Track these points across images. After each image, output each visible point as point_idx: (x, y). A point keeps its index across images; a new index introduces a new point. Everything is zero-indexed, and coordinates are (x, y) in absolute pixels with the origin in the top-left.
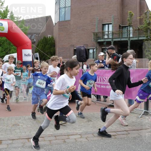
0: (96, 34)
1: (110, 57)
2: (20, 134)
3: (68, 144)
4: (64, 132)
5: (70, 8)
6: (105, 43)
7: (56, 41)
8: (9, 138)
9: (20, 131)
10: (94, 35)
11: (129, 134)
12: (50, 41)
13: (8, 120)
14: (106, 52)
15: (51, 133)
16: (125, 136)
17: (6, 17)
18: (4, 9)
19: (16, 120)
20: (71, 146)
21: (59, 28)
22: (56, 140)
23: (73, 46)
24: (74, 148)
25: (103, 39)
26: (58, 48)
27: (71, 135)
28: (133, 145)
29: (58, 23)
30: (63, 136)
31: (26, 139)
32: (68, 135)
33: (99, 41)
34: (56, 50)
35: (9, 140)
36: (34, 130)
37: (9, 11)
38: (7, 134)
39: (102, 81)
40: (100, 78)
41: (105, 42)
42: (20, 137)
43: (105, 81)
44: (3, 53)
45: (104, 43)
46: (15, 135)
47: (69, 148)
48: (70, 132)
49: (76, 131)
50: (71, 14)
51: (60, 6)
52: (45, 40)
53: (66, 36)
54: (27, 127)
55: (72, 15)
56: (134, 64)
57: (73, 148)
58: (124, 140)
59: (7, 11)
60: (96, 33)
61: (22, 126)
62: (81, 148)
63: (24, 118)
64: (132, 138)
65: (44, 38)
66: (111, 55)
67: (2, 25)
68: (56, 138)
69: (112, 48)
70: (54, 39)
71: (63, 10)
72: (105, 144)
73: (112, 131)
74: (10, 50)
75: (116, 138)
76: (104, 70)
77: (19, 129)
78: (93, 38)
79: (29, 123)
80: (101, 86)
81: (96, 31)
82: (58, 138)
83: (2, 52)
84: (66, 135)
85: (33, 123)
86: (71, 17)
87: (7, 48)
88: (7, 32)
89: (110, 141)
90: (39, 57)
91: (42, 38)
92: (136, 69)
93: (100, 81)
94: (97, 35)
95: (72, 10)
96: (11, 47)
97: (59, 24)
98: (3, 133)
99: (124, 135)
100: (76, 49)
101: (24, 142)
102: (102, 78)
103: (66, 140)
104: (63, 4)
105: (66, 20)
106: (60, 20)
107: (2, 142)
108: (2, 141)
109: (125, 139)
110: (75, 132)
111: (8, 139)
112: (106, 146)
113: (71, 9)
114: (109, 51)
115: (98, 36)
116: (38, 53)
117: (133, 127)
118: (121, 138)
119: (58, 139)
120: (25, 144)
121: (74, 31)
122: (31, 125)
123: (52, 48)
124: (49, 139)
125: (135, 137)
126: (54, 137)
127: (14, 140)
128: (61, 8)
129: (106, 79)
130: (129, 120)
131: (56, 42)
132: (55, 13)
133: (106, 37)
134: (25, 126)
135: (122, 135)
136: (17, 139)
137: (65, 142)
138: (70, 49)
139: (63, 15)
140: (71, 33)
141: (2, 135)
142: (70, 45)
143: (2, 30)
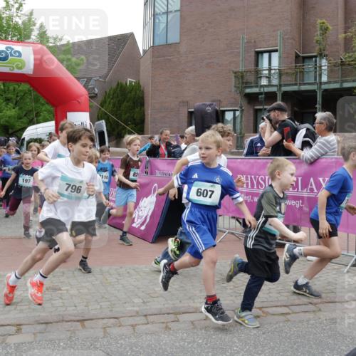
0: (240, 76)
1: (275, 130)
2: (64, 309)
3: (176, 333)
4: (166, 306)
5: (179, 13)
6: (263, 96)
7: (145, 92)
8: (37, 319)
9: (63, 303)
10: (235, 77)
11: (320, 310)
12: (133, 93)
14: (265, 118)
15: (136, 309)
16: (311, 317)
17: (29, 38)
18: (25, 18)
20: (182, 339)
21: (153, 62)
22: (148, 323)
23: (186, 103)
24: (189, 343)
25: (257, 87)
26: (150, 108)
27: (183, 313)
28: (330, 337)
29: (151, 49)
30: (164, 314)
31: (78, 321)
32: (175, 314)
33: (248, 91)
34: (146, 113)
35: (39, 324)
36: (96, 301)
37: (36, 22)
38: (34, 309)
39: (255, 187)
40: (251, 178)
41: (261, 93)
42: (63, 317)
43: (262, 186)
44: (22, 122)
45: (260, 96)
46: (51, 312)
47: (177, 344)
48: (180, 305)
49: (194, 302)
50: (181, 28)
51: (156, 9)
52: (120, 91)
53: (169, 80)
54: (80, 292)
55: (184, 30)
56: (332, 146)
57: (186, 344)
58: (308, 324)
59: (29, 22)
60: (242, 73)
61: (67, 291)
62: (206, 344)
64: (326, 320)
65: (118, 85)
66: (277, 126)
67: (20, 55)
68: (147, 320)
69: (280, 109)
70: (142, 88)
71: (163, 19)
72: (264, 334)
73: (279, 304)
74: (38, 115)
75: (289, 320)
76: (259, 161)
77: (61, 298)
78: (233, 84)
79: (84, 285)
80: (252, 198)
81: (241, 69)
82: (151, 318)
83: (21, 118)
84: (171, 312)
85: (93, 285)
86: (181, 35)
87: (31, 111)
88: (31, 72)
89: (274, 326)
90: (107, 130)
91: (114, 86)
92: (336, 156)
93: (250, 187)
94: (242, 77)
95: (182, 18)
96: (41, 107)
97: (153, 52)
98: (25, 307)
99: (307, 314)
100: (193, 110)
101: (72, 329)
102: (255, 178)
103: (171, 325)
104: (163, 6)
105: (169, 42)
106: (156, 44)
107: (21, 329)
108: (21, 327)
109: (312, 322)
110: (192, 304)
111: (37, 321)
112: (265, 339)
113: (181, 16)
114: (272, 114)
115: (245, 81)
116: (104, 121)
117: (329, 295)
118: (301, 322)
119: (152, 323)
120: (75, 333)
121: (188, 70)
122: (88, 289)
123: (137, 110)
124: (131, 321)
125: (332, 319)
126: (144, 318)
127: (51, 323)
128: (157, 14)
129: (264, 181)
130: (321, 279)
131: (145, 96)
132: (144, 27)
133: (264, 82)
134: (73, 292)
135: (302, 314)
136: (57, 322)
137: (167, 328)
138: (179, 111)
139: (163, 30)
140: (181, 72)
141: (21, 311)
142: (180, 102)
143: (21, 68)
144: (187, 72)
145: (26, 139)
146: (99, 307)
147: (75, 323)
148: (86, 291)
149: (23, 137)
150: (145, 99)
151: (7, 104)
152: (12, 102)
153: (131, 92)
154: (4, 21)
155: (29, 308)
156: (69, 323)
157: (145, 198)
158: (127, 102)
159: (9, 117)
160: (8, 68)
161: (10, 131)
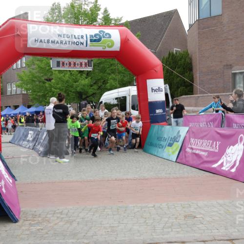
7: (193, 58)
8: (196, 238)
9: (206, 227)
12: (183, 60)
13: (168, 207)
17: (96, 21)
18: (91, 5)
19: (184, 207)
21: (199, 33)
23: (230, 66)
26: (198, 72)
29: (197, 22)
31: (227, 240)
34: (194, 77)
35: (198, 241)
36: (231, 226)
37: (100, 7)
38: (187, 231)
46: (202, 233)
52: (172, 59)
53: (214, 48)
54: (214, 220)
55: (226, 4)
59: (96, 8)
61: (201, 217)
63: (197, 205)
65: (170, 54)
67: (110, 36)
70: (190, 56)
74: (105, 82)
77: (202, 223)
79: (212, 214)
83: (91, 86)
85: (220, 214)
86: (223, 8)
87: (100, 79)
88: (118, 49)
91: (167, 55)
96: (108, 76)
97: (199, 25)
98: (178, 230)
105: (213, 15)
111: (195, 240)
116: (167, 85)
121: (230, 37)
123: (186, 74)
127: (207, 241)
131: (194, 62)
132: (190, 4)
134: (208, 219)
136: (211, 241)
138: (223, 73)
139: (205, 5)
140: (224, 40)
141: (178, 232)
142: (224, 66)
143: (110, 47)
144: (229, 39)
145: (103, 102)
146: (237, 231)
147: (226, 242)
148: (217, 218)
149: (100, 101)
150: (194, 64)
151: (81, 75)
152: (85, 73)
153: (181, 59)
154: (76, 9)
155: (182, 230)
156: (221, 242)
157: (232, 146)
158: (178, 68)
159: (84, 86)
160: (102, 47)
161: (84, 97)
